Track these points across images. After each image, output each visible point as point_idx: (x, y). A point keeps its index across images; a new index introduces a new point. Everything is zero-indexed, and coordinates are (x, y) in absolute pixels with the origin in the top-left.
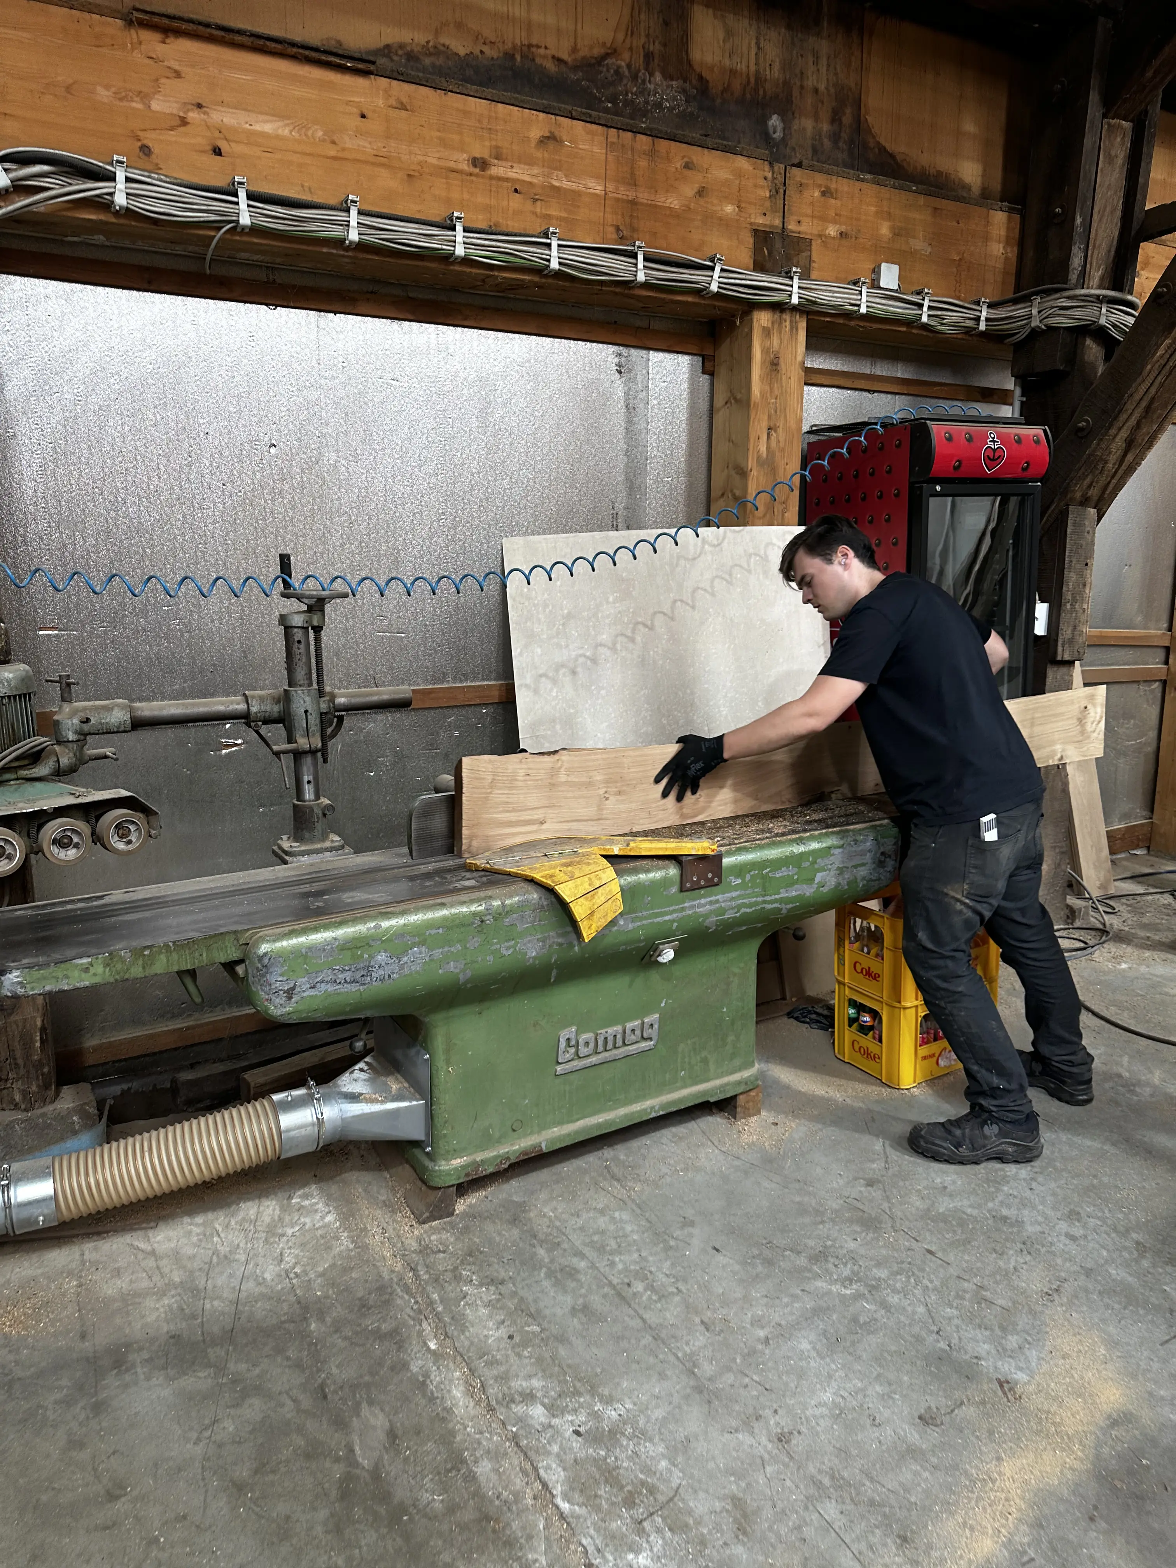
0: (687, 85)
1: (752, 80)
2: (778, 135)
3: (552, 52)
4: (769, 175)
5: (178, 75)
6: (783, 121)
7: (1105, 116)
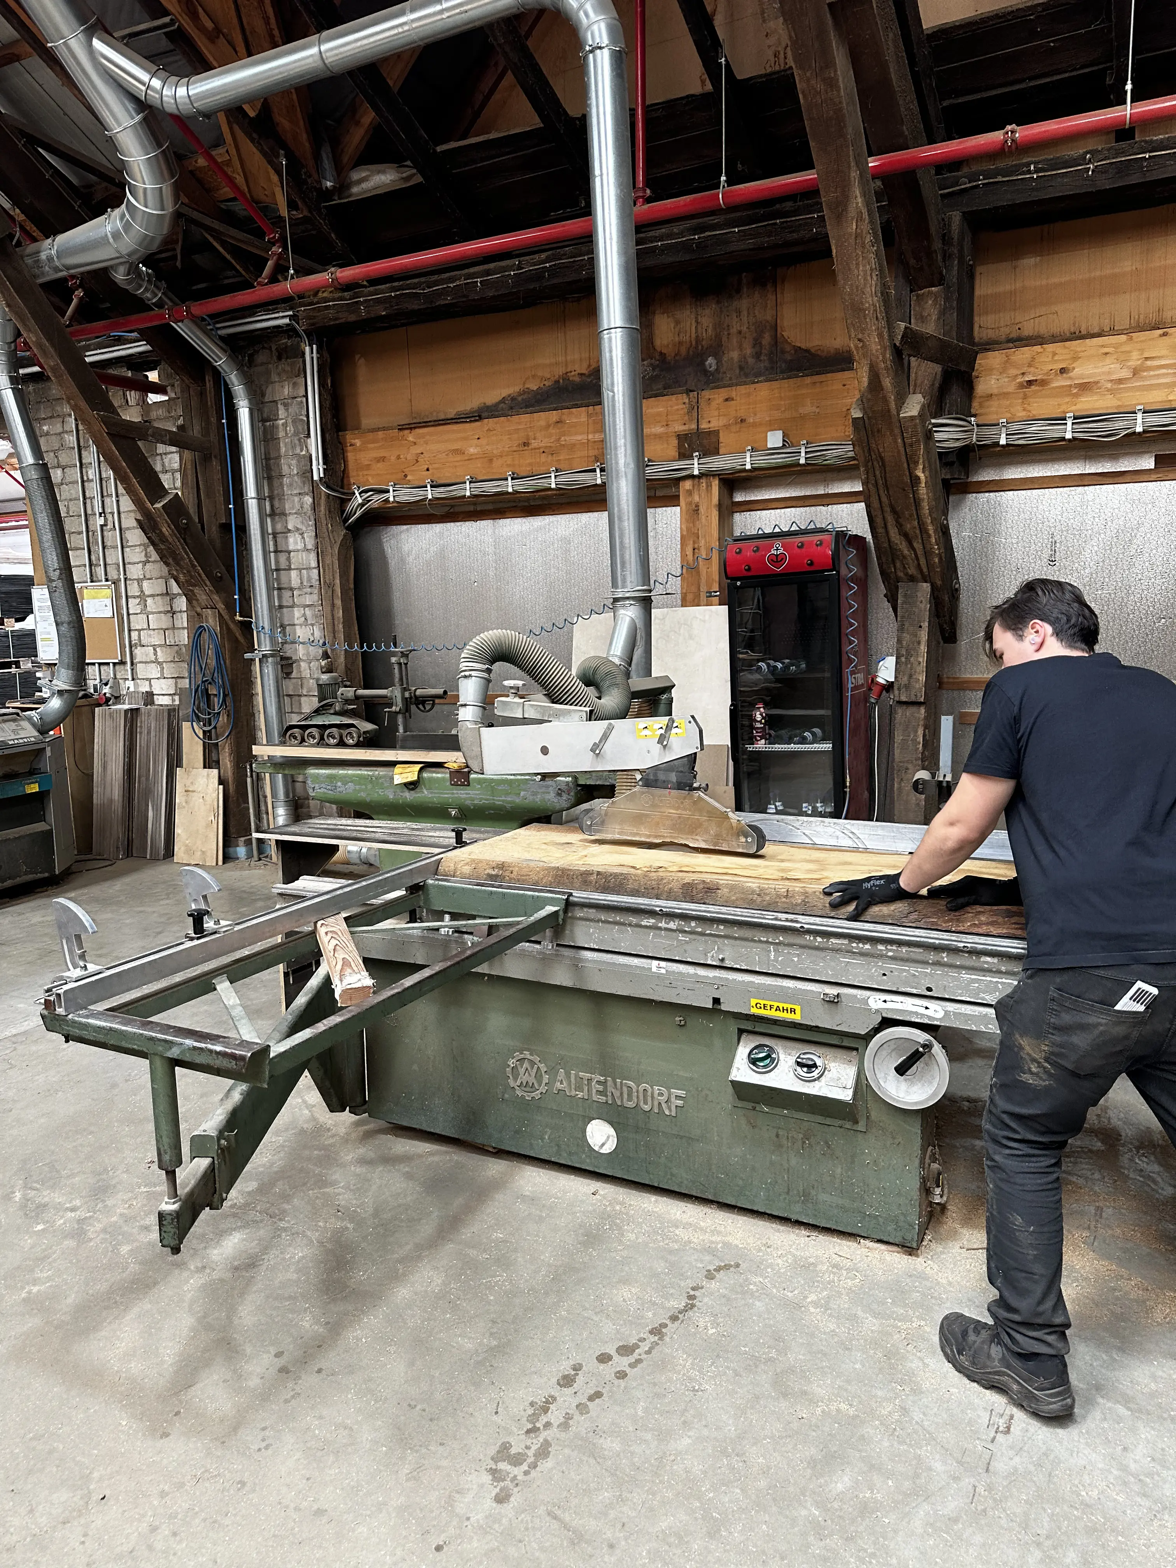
0: (653, 361)
1: (694, 343)
2: (714, 367)
3: (579, 371)
4: (687, 401)
5: (415, 443)
6: (716, 359)
7: (911, 291)
